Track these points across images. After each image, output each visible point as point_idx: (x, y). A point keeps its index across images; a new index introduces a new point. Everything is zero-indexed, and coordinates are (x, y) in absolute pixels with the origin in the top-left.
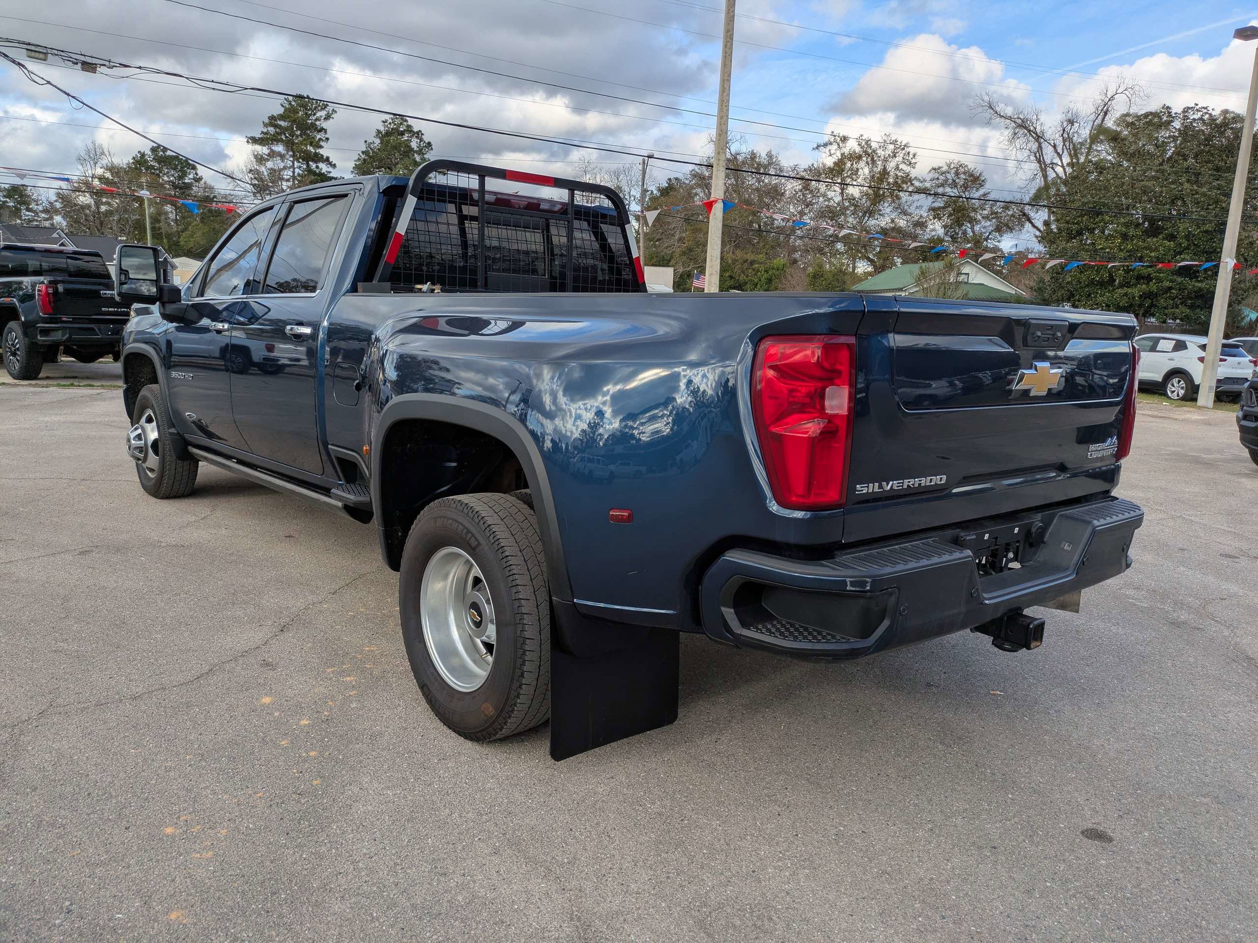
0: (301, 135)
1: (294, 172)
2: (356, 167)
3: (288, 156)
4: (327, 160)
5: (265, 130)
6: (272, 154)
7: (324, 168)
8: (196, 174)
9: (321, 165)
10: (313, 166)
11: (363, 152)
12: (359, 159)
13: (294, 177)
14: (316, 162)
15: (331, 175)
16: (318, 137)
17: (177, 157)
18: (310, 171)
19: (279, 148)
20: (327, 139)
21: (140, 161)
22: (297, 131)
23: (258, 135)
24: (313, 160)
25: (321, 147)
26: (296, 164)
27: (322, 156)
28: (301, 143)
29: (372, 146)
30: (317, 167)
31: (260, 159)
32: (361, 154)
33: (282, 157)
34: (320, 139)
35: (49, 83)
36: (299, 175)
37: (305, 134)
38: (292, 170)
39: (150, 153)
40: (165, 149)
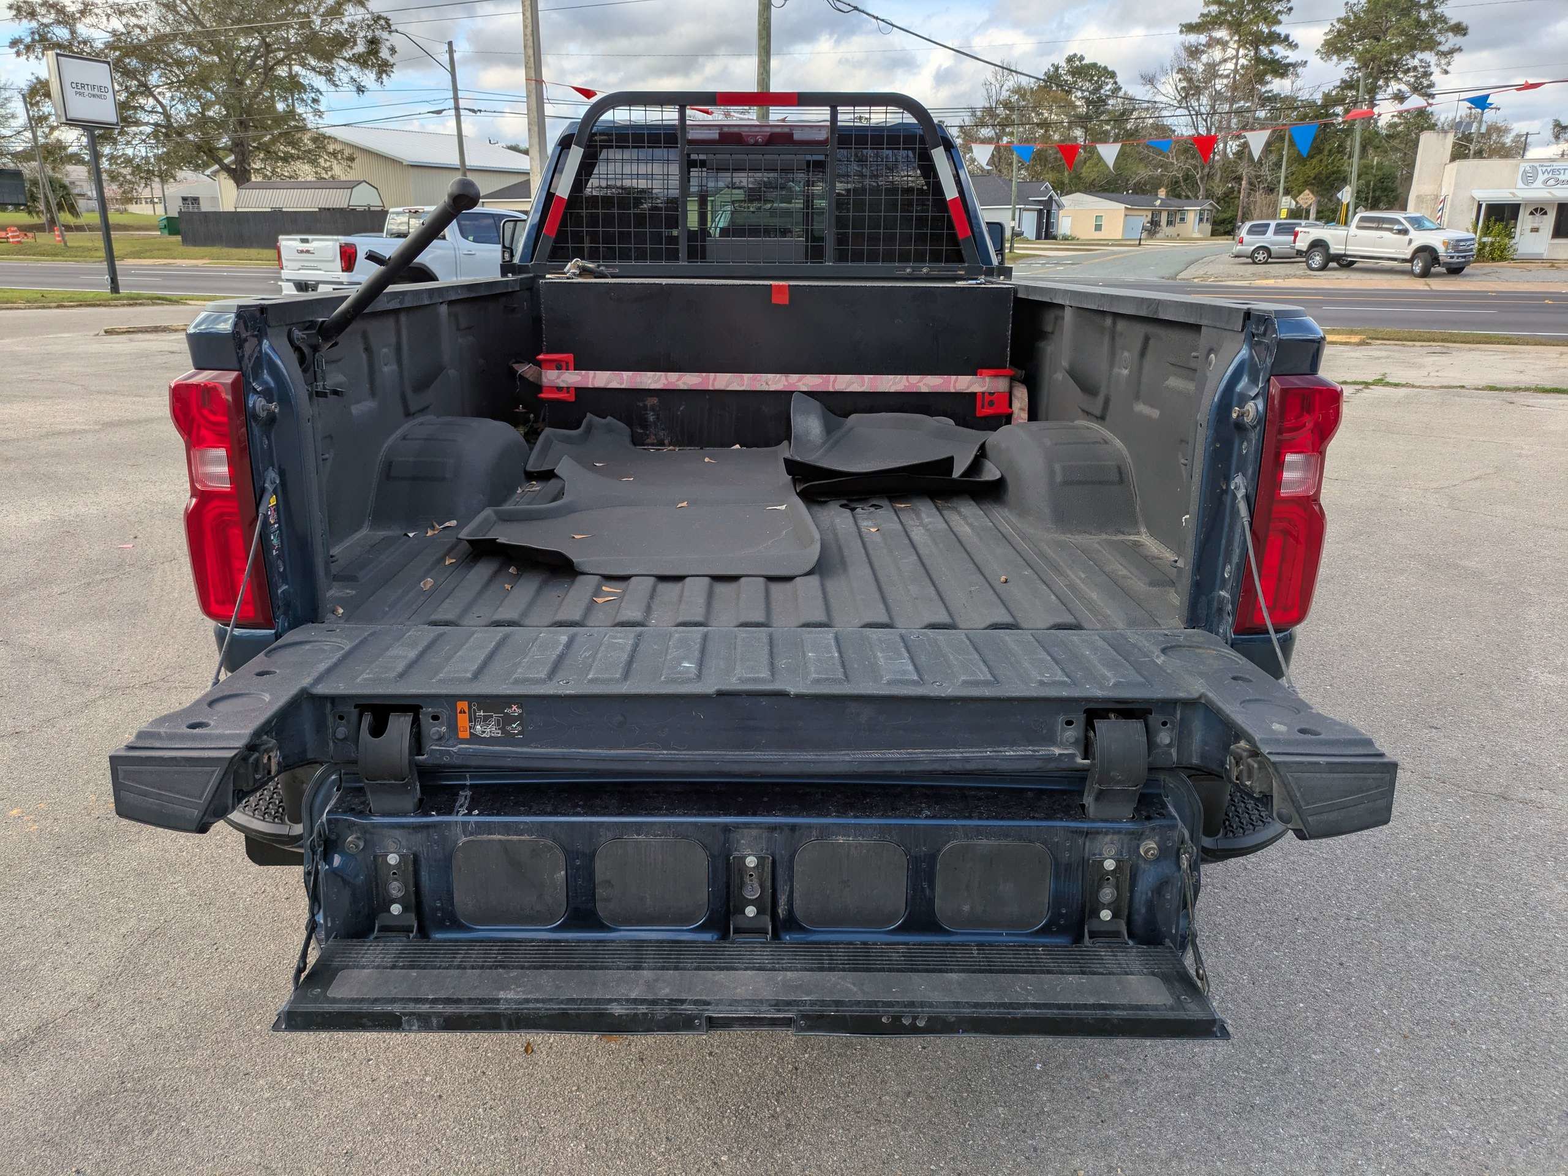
0: (1253, 11)
1: (1236, 64)
2: (1327, 43)
3: (1231, 44)
4: (1286, 40)
5: (1206, 11)
6: (1212, 43)
7: (1280, 51)
8: (1116, 83)
9: (1276, 48)
10: (1264, 51)
11: (1339, 20)
12: (1331, 31)
13: (1236, 71)
14: (1268, 45)
15: (1288, 61)
16: (1276, 9)
17: (1094, 66)
18: (1258, 60)
19: (1222, 33)
20: (1290, 9)
21: (1053, 77)
22: (1248, 4)
23: (1195, 19)
24: (1264, 43)
25: (1279, 22)
26: (1242, 52)
27: (1279, 35)
28: (1251, 22)
29: (1355, 9)
30: (1271, 52)
31: (1194, 52)
32: (1335, 23)
33: (1224, 44)
34: (1279, 12)
35: (856, 8)
36: (1243, 67)
37: (1258, 8)
38: (1234, 61)
39: (1064, 65)
40: (1082, 58)
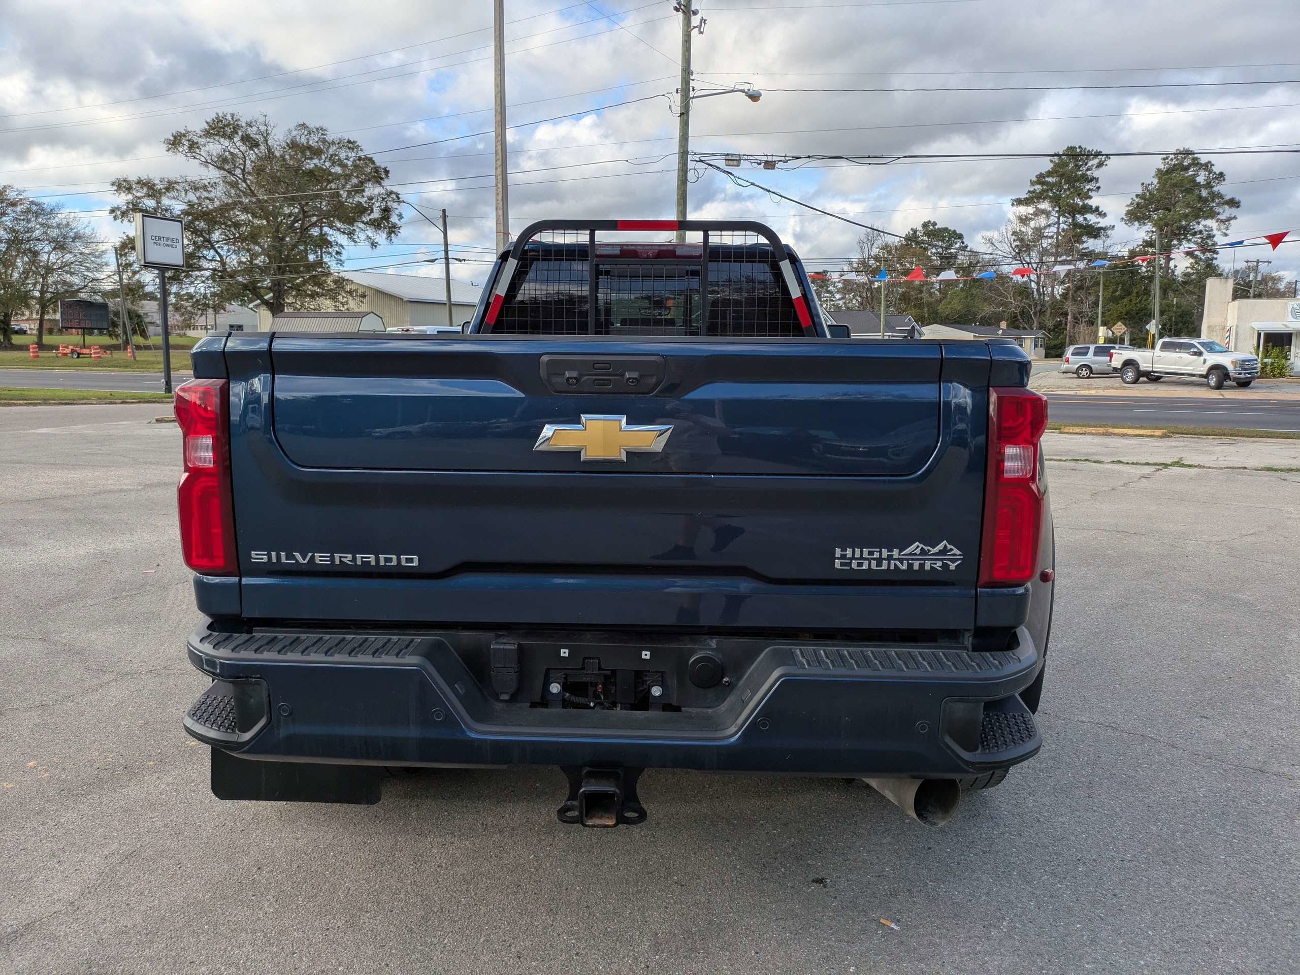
0: (1069, 189)
1: (1058, 228)
2: (1129, 213)
3: (1053, 213)
4: (1097, 211)
5: (1032, 189)
6: (1038, 213)
7: (1092, 219)
8: (963, 242)
9: (1088, 216)
10: (1080, 219)
11: (1137, 196)
12: (1132, 204)
13: (1058, 233)
14: (1083, 214)
15: (1099, 225)
16: (1087, 187)
17: (946, 230)
18: (1076, 225)
19: (1045, 205)
20: (1099, 188)
21: (912, 238)
22: (1065, 184)
23: (1023, 196)
24: (1080, 213)
25: (1091, 198)
26: (1062, 219)
27: (1091, 206)
28: (1068, 197)
29: (1150, 188)
30: (1085, 219)
31: (1024, 220)
32: (1135, 198)
33: (1047, 214)
34: (1089, 190)
35: (753, 184)
36: (1063, 230)
37: (1073, 187)
38: (1056, 226)
39: (921, 229)
40: (935, 224)
